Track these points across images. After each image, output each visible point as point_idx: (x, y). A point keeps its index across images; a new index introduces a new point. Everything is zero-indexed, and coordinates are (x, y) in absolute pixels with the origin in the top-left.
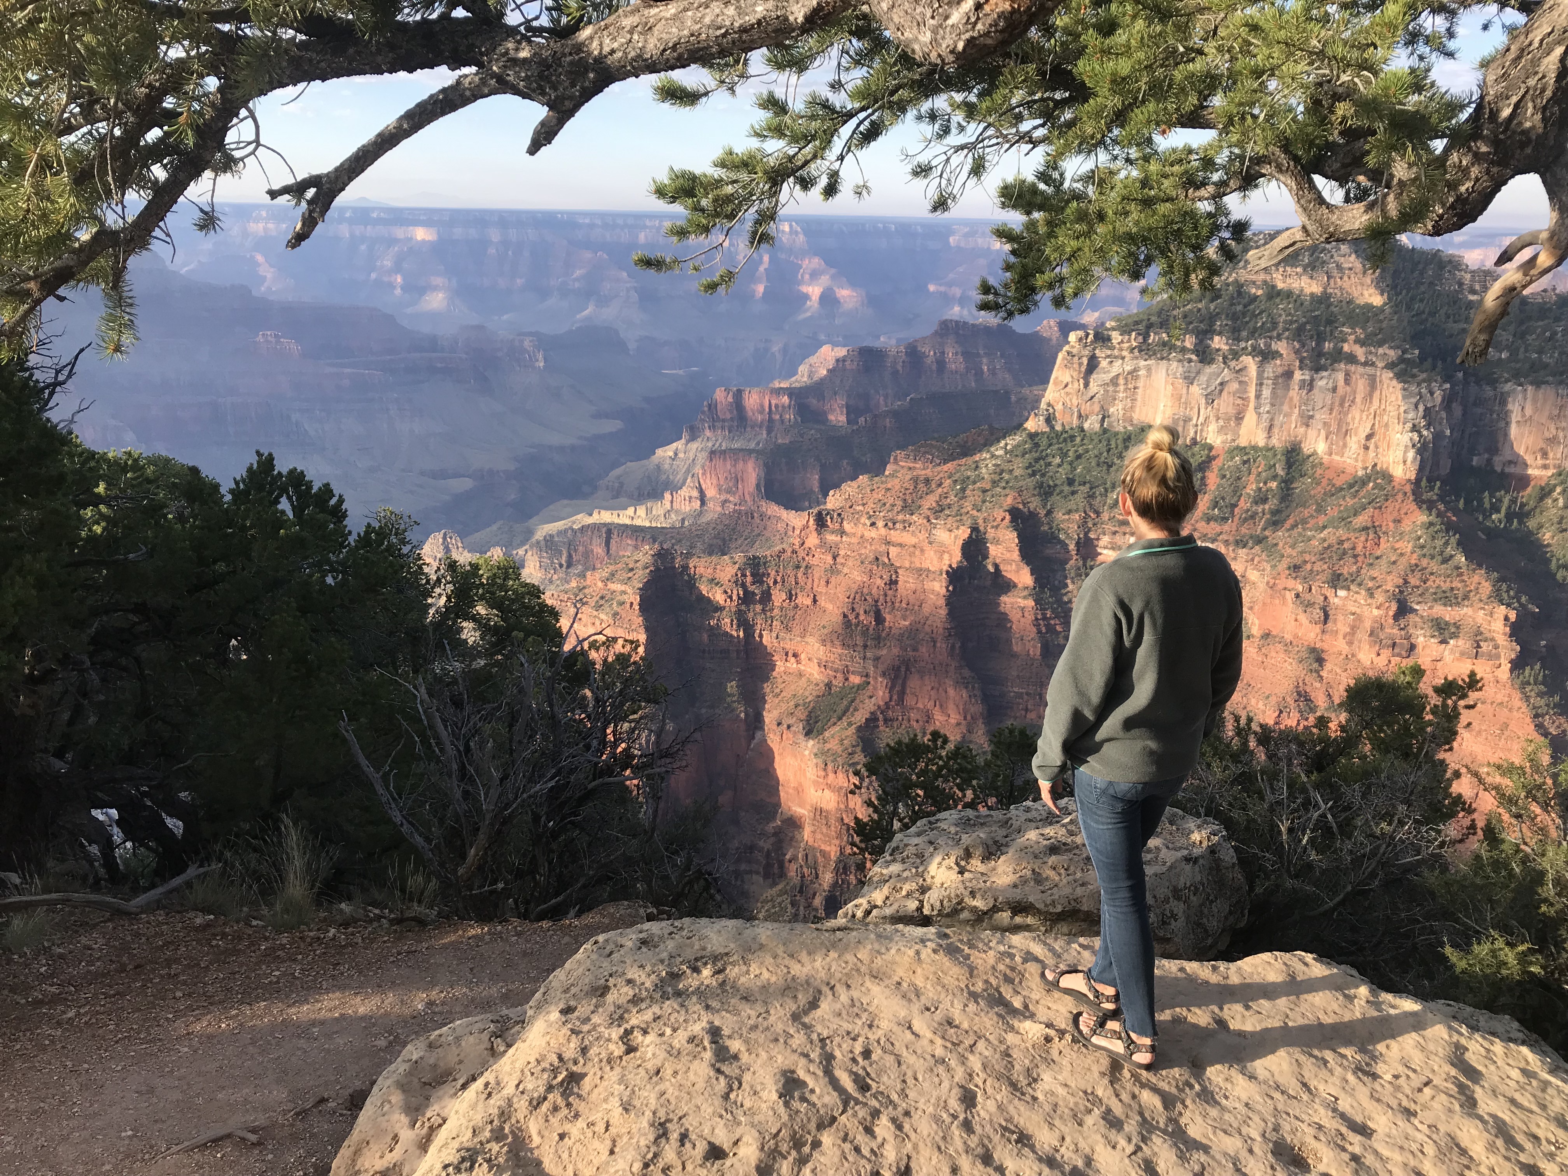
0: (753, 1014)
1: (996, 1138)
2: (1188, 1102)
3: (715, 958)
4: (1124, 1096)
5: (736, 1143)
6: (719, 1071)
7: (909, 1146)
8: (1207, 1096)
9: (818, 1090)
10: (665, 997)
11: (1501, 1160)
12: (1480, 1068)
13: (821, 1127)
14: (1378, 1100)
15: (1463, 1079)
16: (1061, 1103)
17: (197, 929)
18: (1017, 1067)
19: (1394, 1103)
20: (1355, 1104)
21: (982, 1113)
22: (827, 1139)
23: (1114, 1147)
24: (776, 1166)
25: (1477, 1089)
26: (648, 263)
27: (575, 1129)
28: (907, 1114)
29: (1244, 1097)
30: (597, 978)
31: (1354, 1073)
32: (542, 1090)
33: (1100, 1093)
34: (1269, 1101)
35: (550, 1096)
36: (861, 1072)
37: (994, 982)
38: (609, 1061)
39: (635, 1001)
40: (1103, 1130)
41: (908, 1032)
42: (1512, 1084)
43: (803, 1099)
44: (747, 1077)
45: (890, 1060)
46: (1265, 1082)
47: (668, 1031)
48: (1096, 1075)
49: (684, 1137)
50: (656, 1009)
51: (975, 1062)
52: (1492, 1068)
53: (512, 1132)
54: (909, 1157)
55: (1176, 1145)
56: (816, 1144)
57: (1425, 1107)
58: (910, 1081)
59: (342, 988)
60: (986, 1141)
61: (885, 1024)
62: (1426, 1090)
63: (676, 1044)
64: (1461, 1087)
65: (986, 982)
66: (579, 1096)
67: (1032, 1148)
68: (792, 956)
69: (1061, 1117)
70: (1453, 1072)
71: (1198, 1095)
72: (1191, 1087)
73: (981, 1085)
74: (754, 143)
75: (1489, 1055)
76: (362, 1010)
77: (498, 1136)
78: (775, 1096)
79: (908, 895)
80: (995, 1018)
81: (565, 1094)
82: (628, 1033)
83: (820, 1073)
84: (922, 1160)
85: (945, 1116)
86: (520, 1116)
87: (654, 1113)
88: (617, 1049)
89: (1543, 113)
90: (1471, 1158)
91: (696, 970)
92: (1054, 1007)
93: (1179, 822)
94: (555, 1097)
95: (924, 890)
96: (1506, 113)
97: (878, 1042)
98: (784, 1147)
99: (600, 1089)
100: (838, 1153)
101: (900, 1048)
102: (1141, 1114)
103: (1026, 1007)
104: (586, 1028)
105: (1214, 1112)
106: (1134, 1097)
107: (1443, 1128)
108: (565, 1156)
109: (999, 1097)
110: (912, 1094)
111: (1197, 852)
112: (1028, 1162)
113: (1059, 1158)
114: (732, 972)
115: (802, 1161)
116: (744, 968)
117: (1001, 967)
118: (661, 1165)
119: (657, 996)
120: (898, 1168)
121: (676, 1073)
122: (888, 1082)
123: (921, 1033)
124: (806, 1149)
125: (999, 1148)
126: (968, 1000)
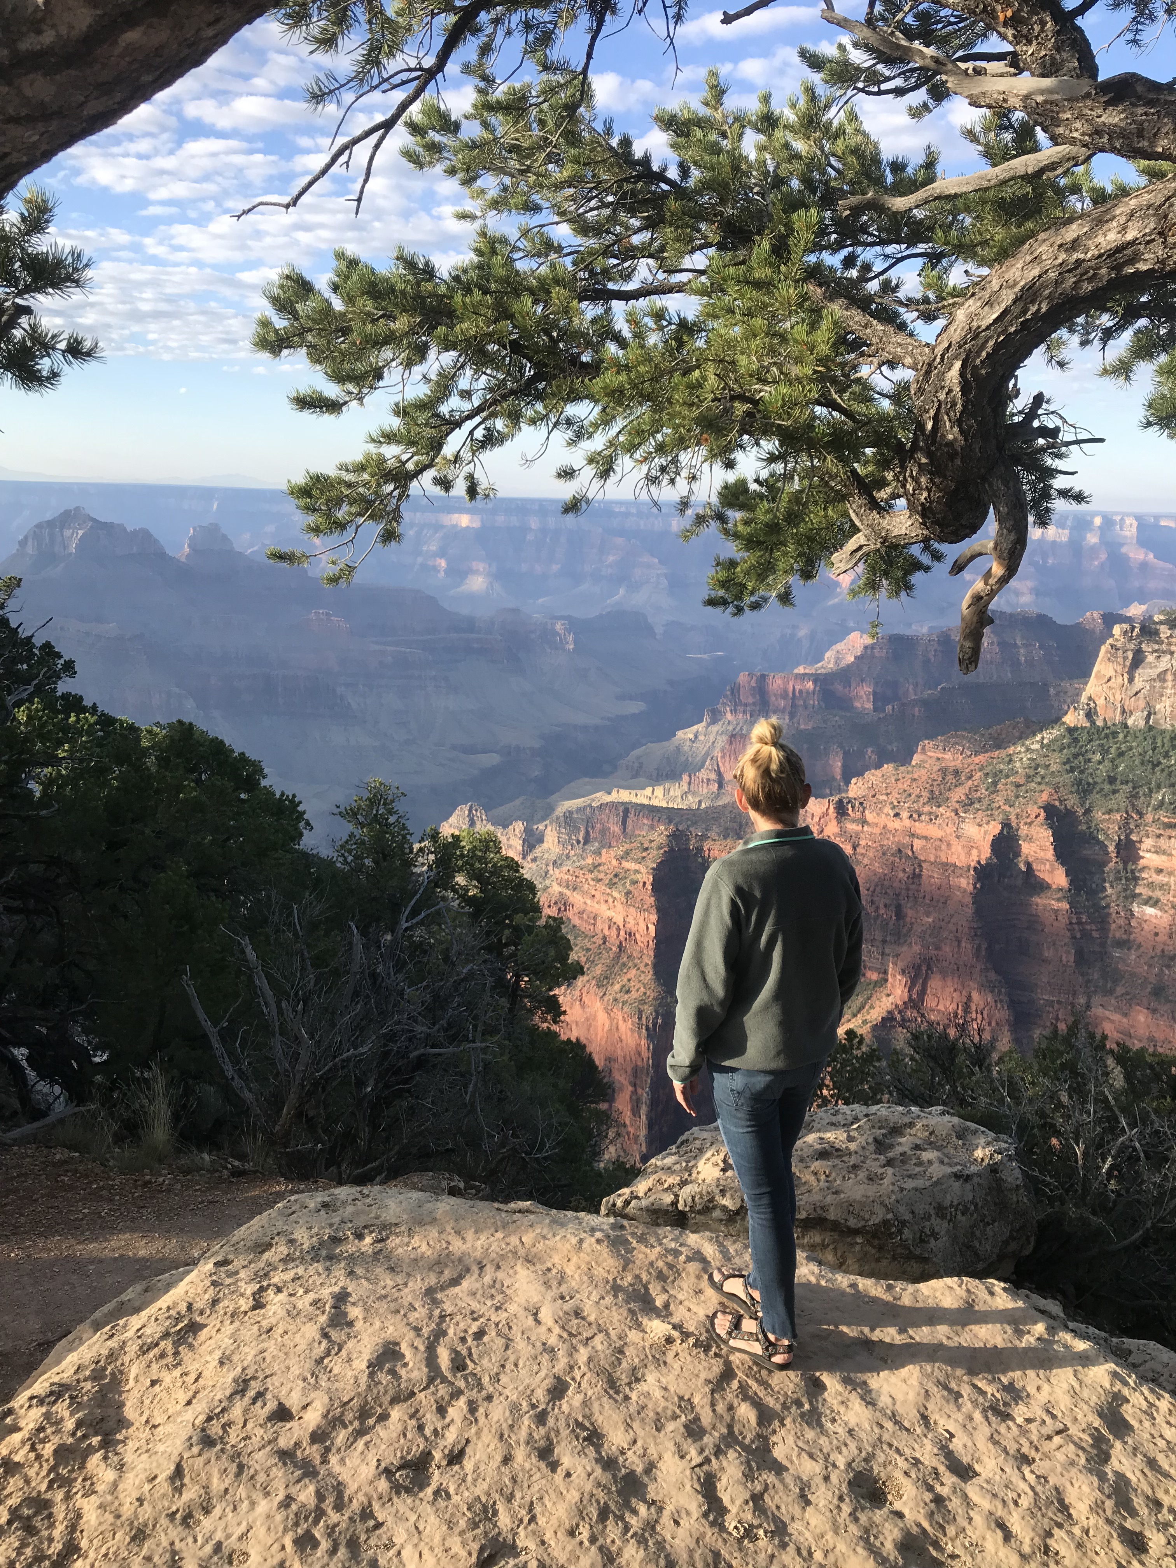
0: (390, 1283)
1: (565, 1433)
2: (788, 1421)
3: (385, 1227)
4: (721, 1408)
5: (305, 1407)
6: (326, 1335)
7: (474, 1430)
8: (813, 1418)
9: (411, 1364)
10: (316, 1259)
11: (1101, 1522)
12: (1133, 1422)
13: (395, 1401)
14: (996, 1443)
15: (1105, 1432)
16: (650, 1406)
17: (54, 1164)
18: (624, 1365)
19: (1012, 1448)
20: (970, 1444)
21: (565, 1408)
22: (396, 1413)
23: (682, 1457)
24: (334, 1434)
25: (1118, 1445)
26: (281, 557)
27: (167, 1378)
28: (489, 1398)
29: (852, 1424)
30: (265, 1235)
31: (984, 1411)
32: (157, 1336)
33: (696, 1400)
34: (877, 1430)
35: (162, 1343)
36: (464, 1352)
37: (645, 1277)
38: (232, 1316)
39: (287, 1260)
40: (679, 1439)
41: (531, 1318)
42: (1162, 1443)
43: (393, 1372)
44: (350, 1344)
45: (500, 1342)
46: (882, 1411)
47: (301, 1291)
48: (701, 1381)
49: (260, 1395)
50: (300, 1271)
51: (583, 1354)
52: (1147, 1424)
53: (113, 1374)
54: (468, 1441)
55: (748, 1462)
56: (384, 1417)
57: (1047, 1456)
58: (509, 1366)
59: (132, 1230)
60: (553, 1435)
61: (512, 1308)
62: (1057, 1440)
63: (300, 1305)
64: (1099, 1440)
65: (637, 1277)
66: (191, 1346)
67: (598, 1448)
68: (458, 1233)
69: (643, 1420)
70: (1097, 1423)
71: (802, 1415)
72: (799, 1404)
73: (578, 1378)
74: (372, 448)
75: (1150, 1413)
76: (142, 1253)
77: (97, 1375)
78: (364, 1365)
79: (669, 1188)
80: (625, 1313)
81: (177, 1344)
82: (262, 1289)
83: (422, 1348)
84: (480, 1445)
85: (524, 1404)
86: (127, 1359)
87: (244, 1369)
88: (244, 1304)
89: (960, 426)
90: (1070, 1516)
91: (360, 1237)
92: (694, 1308)
93: (969, 1137)
94: (167, 1345)
95: (683, 1183)
96: (929, 425)
97: (497, 1325)
98: (349, 1416)
99: (212, 1341)
100: (400, 1427)
101: (516, 1334)
102: (730, 1427)
103: (667, 1306)
104: (228, 1281)
105: (810, 1434)
106: (731, 1408)
107: (1052, 1480)
108: (147, 1402)
109: (589, 1393)
110: (504, 1379)
111: (974, 1169)
112: (585, 1461)
113: (621, 1460)
114: (393, 1242)
115: (360, 1433)
116: (406, 1240)
117: (660, 1264)
118: (223, 1421)
119: (308, 1258)
120: (451, 1451)
121: (286, 1332)
122: (486, 1366)
123: (543, 1321)
124: (371, 1421)
125: (563, 1444)
126: (608, 1292)
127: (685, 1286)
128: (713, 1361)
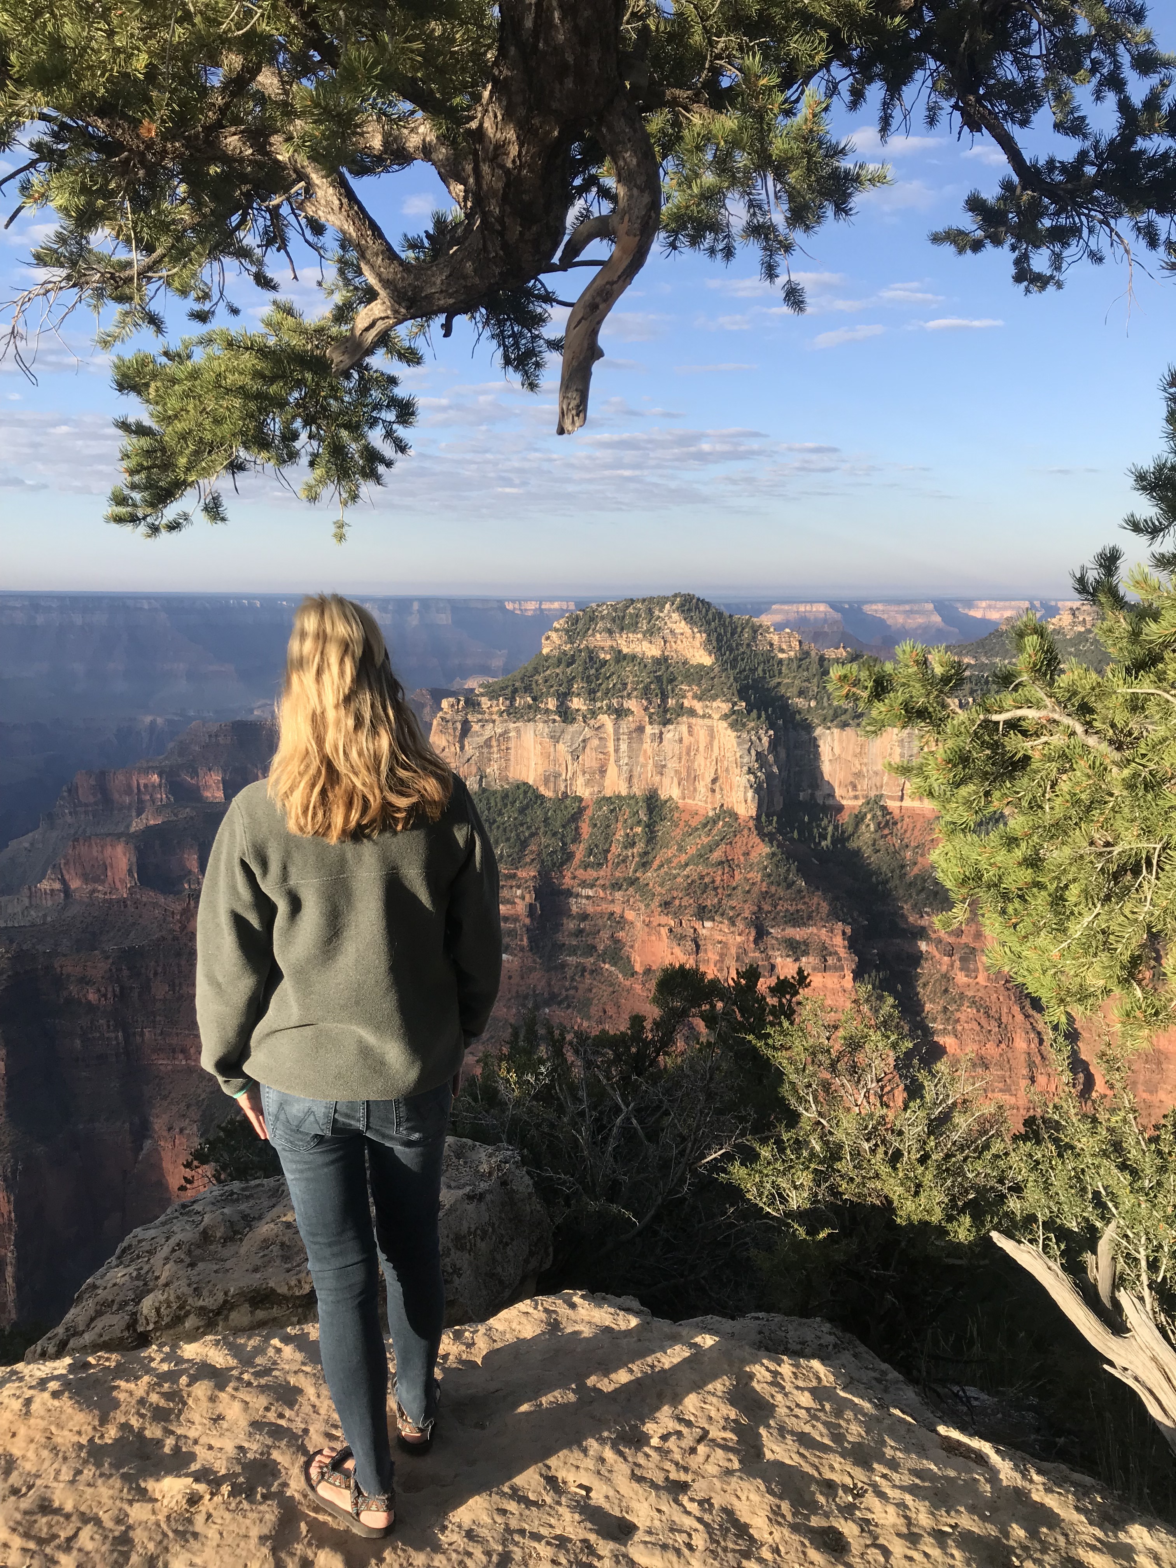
2: (387, 1554)
11: (786, 1532)
14: (640, 1479)
15: (744, 1421)
18: (134, 1559)
19: (659, 1478)
20: (611, 1493)
25: (763, 1431)
29: (467, 1524)
31: (614, 1446)
34: (499, 1519)
37: (135, 1422)
42: (802, 1413)
48: (254, 1541)
52: (780, 1397)
57: (698, 1474)
64: (743, 1434)
65: (124, 1426)
70: (733, 1414)
80: (118, 1484)
93: (469, 1154)
107: (717, 1502)
111: (484, 1185)
126: (85, 1462)
127: (196, 1418)
128: (263, 1508)
